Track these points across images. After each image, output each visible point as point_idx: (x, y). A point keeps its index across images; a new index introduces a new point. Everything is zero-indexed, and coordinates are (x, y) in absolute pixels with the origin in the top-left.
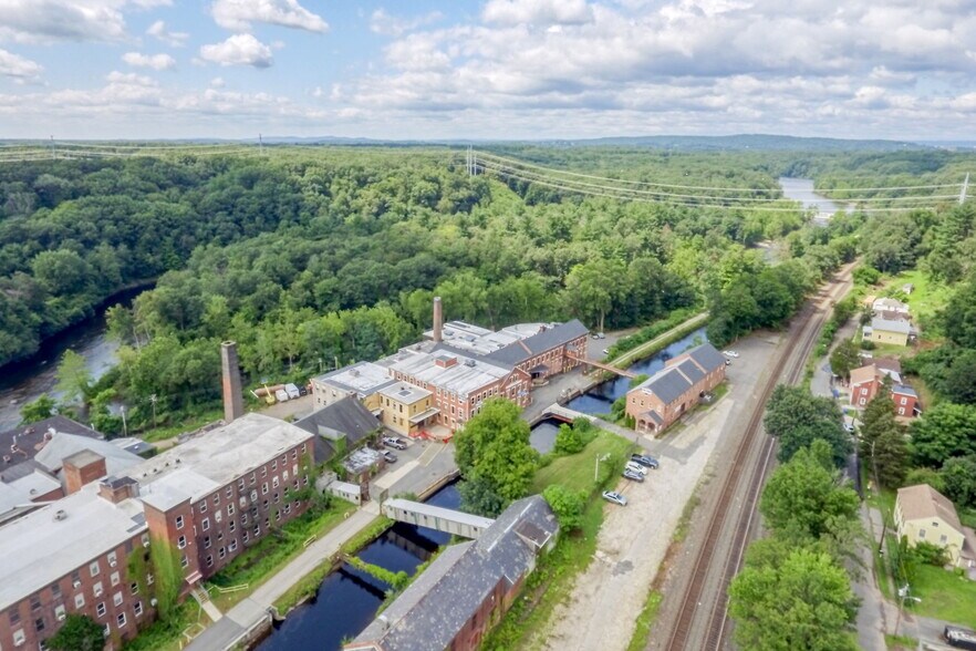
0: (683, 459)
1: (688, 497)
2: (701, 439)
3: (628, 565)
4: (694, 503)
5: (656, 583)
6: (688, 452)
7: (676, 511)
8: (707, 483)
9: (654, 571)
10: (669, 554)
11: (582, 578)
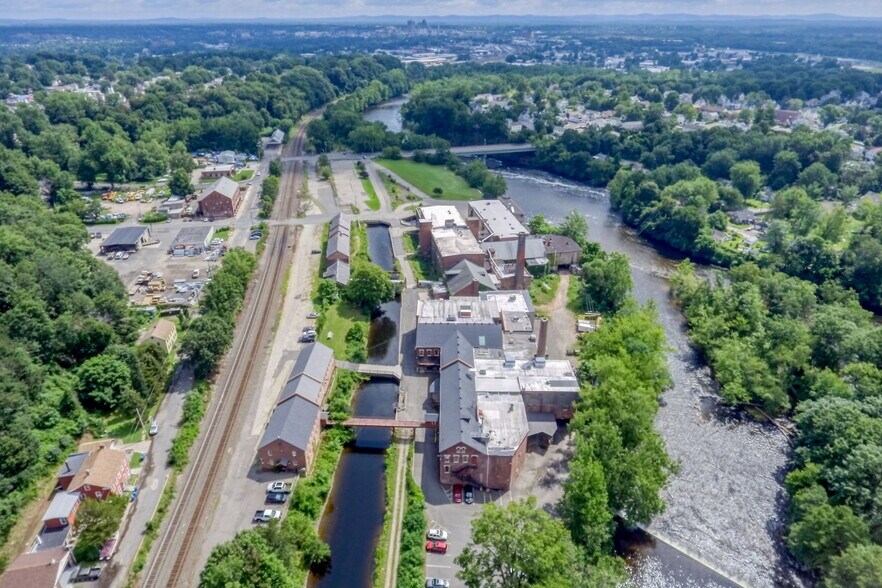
0: (286, 353)
1: (278, 332)
2: (276, 376)
3: (296, 298)
4: (274, 329)
5: (284, 296)
6: (284, 359)
7: (283, 323)
8: (269, 342)
9: (286, 299)
10: (282, 306)
11: (311, 290)
